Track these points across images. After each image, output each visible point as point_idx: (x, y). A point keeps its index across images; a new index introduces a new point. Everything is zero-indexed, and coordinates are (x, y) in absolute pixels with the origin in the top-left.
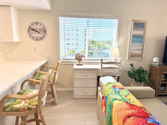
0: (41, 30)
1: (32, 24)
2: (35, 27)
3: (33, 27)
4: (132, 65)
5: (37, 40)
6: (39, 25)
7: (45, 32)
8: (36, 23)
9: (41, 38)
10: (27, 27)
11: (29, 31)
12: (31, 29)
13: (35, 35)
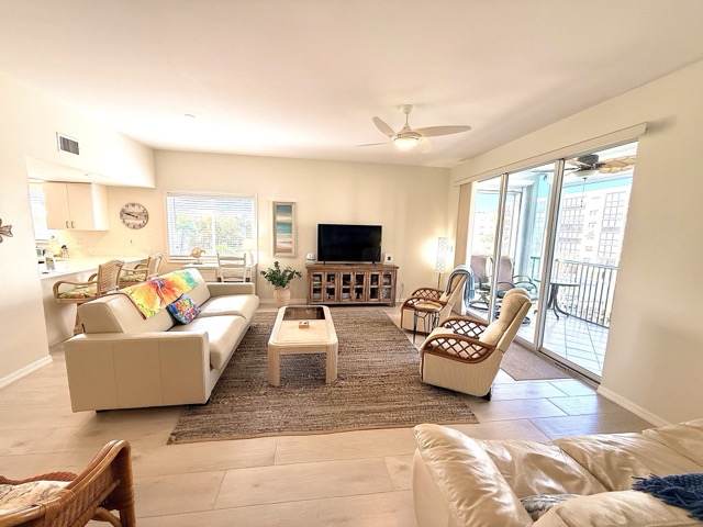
0: (140, 214)
1: (127, 206)
2: (131, 209)
3: (128, 210)
4: (276, 264)
5: (134, 227)
6: (137, 207)
7: (147, 216)
8: (133, 205)
9: (140, 226)
10: (120, 210)
11: (121, 216)
12: (124, 213)
13: (131, 221)
